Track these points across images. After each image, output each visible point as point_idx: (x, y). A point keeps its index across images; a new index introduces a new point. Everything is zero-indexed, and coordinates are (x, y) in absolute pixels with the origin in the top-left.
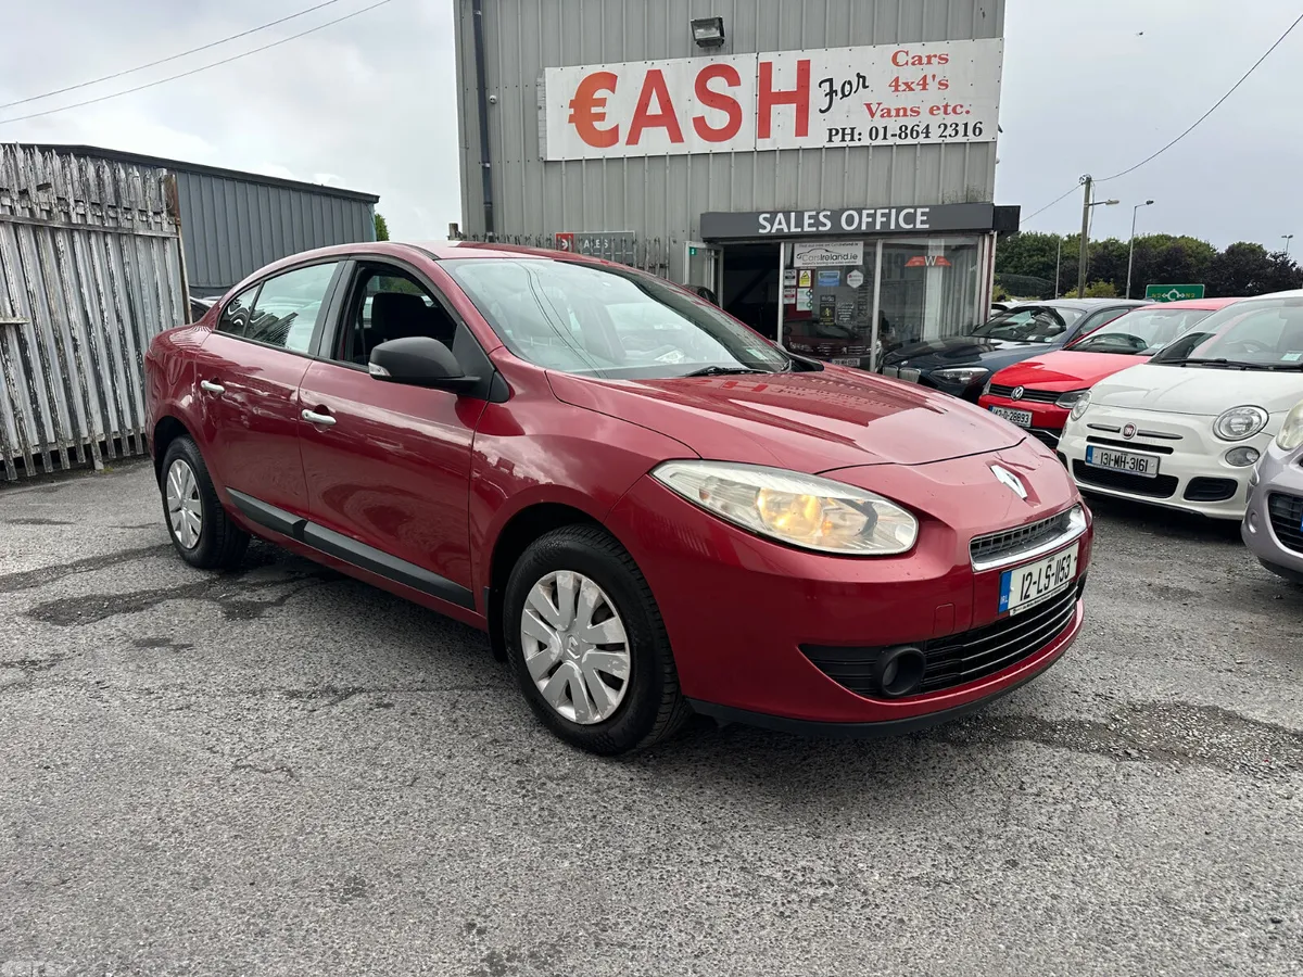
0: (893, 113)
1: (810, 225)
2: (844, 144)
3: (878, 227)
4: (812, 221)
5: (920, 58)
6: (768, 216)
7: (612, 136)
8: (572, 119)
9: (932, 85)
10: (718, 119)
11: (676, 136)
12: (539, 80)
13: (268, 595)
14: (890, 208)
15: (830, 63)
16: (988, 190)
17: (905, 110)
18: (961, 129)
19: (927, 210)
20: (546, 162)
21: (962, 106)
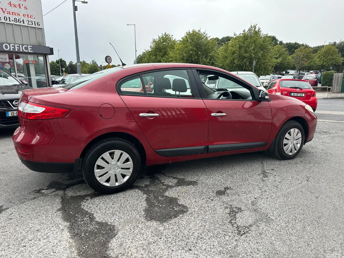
3: (16, 50)
9: (22, 7)
14: (20, 45)
16: (44, 43)
17: (15, 13)
18: (33, 23)
19: (31, 46)
21: (32, 16)
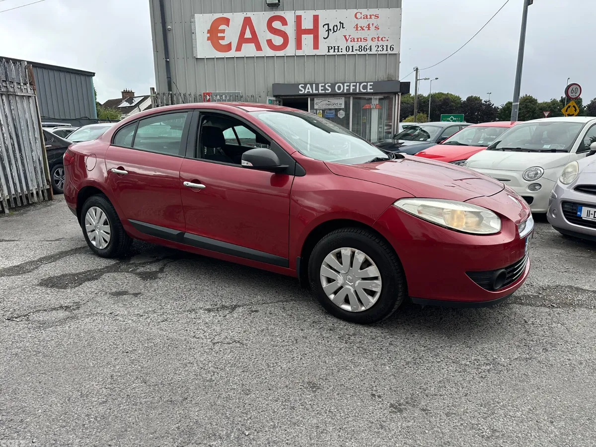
0: (356, 40)
1: (322, 90)
2: (335, 53)
3: (351, 91)
4: (323, 88)
5: (367, 16)
6: (303, 85)
7: (228, 47)
8: (209, 38)
9: (372, 28)
10: (278, 41)
11: (259, 48)
12: (192, 20)
13: (154, 268)
14: (356, 83)
15: (328, 16)
16: (397, 75)
17: (361, 39)
18: (385, 48)
19: (372, 83)
20: (197, 59)
21: (385, 38)
